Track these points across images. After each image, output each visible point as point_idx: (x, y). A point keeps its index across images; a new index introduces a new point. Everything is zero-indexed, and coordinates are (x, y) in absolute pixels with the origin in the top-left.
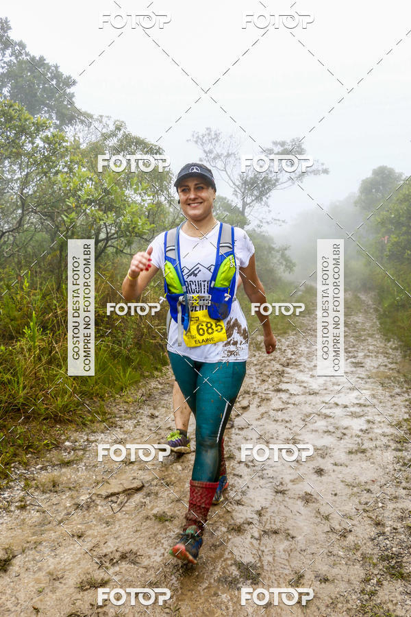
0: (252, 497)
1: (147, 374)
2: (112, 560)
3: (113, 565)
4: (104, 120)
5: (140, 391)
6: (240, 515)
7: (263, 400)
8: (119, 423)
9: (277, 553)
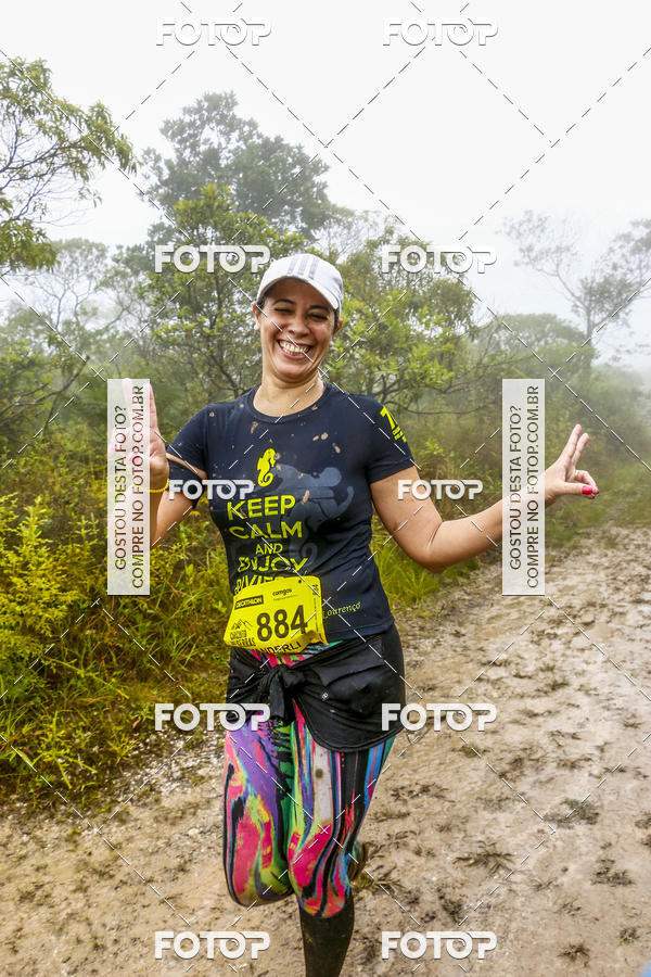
0: (593, 730)
1: (448, 581)
2: (411, 792)
3: (412, 798)
4: (371, 217)
5: (439, 603)
6: (573, 750)
7: (615, 614)
8: (412, 642)
9: (622, 793)
